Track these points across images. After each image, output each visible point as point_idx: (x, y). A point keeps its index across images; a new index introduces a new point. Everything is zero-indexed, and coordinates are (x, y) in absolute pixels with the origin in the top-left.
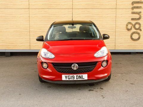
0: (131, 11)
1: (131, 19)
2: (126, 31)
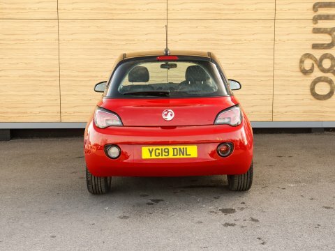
0: (311, 26)
1: (310, 47)
2: (299, 77)
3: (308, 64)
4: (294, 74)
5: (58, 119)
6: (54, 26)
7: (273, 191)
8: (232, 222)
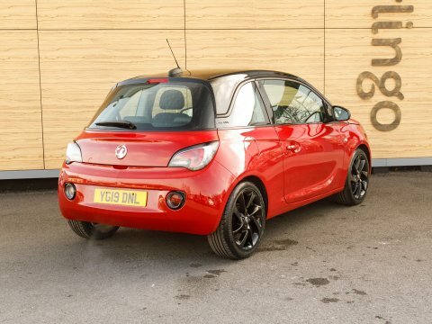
0: (369, 36)
1: (370, 63)
2: (357, 102)
3: (367, 85)
4: (350, 98)
5: (40, 166)
6: (32, 40)
7: (364, 252)
8: (332, 297)
